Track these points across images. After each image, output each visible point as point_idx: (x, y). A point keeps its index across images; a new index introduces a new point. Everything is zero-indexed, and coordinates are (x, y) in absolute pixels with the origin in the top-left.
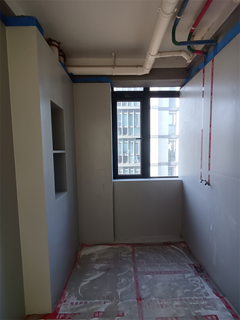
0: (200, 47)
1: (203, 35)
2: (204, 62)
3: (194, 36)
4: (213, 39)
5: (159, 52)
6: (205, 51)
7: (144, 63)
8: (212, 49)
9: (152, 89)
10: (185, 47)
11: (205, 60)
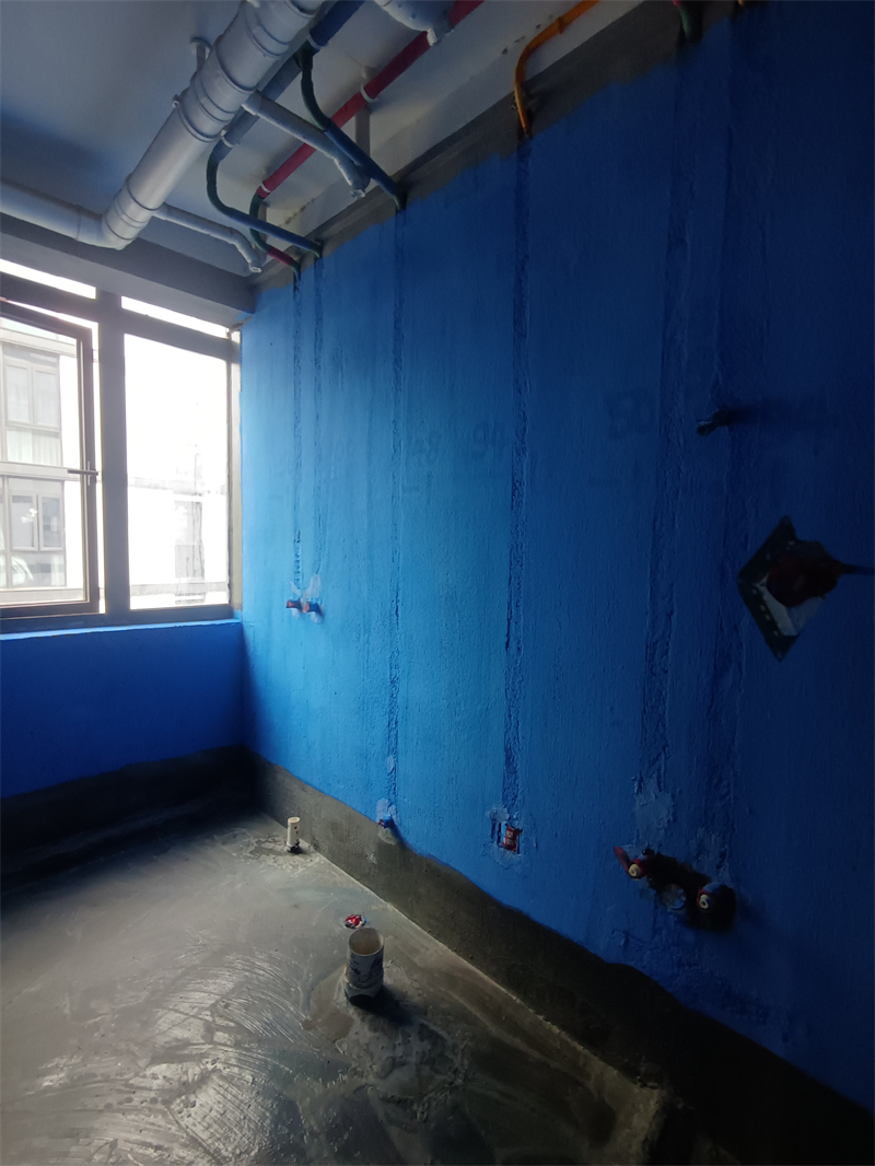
0: (282, 245)
1: (290, 214)
2: (292, 287)
3: (266, 205)
4: (312, 240)
5: (164, 204)
6: (296, 259)
7: (107, 211)
8: (309, 262)
9: (129, 304)
10: (244, 229)
11: (295, 281)
